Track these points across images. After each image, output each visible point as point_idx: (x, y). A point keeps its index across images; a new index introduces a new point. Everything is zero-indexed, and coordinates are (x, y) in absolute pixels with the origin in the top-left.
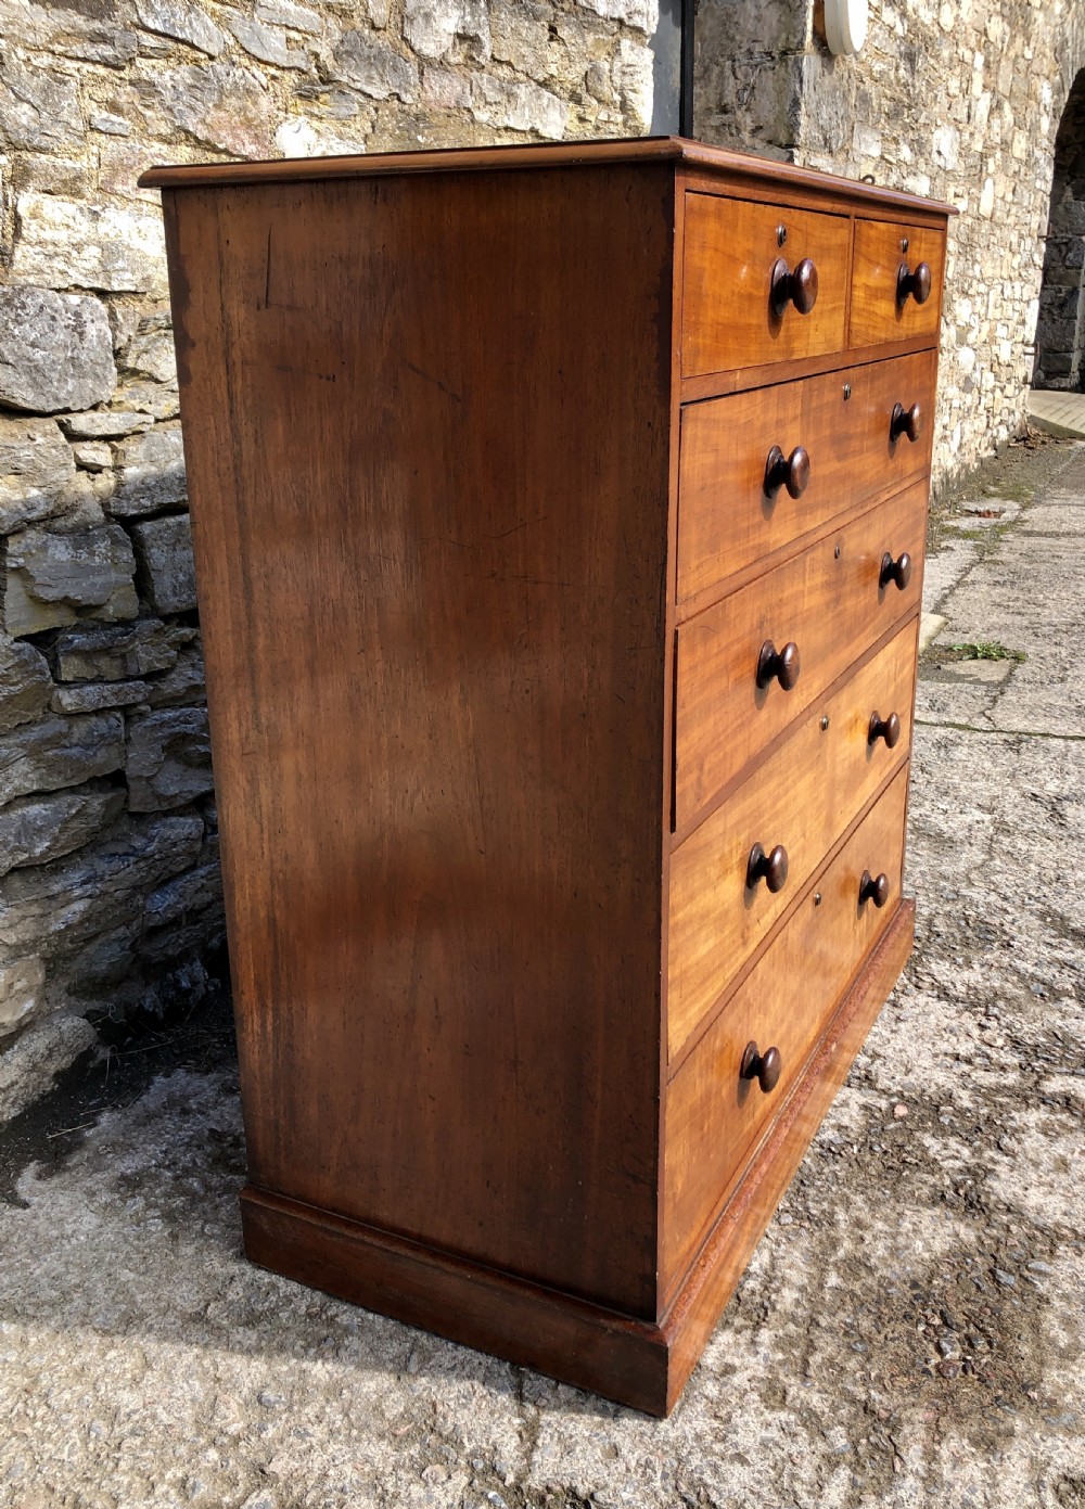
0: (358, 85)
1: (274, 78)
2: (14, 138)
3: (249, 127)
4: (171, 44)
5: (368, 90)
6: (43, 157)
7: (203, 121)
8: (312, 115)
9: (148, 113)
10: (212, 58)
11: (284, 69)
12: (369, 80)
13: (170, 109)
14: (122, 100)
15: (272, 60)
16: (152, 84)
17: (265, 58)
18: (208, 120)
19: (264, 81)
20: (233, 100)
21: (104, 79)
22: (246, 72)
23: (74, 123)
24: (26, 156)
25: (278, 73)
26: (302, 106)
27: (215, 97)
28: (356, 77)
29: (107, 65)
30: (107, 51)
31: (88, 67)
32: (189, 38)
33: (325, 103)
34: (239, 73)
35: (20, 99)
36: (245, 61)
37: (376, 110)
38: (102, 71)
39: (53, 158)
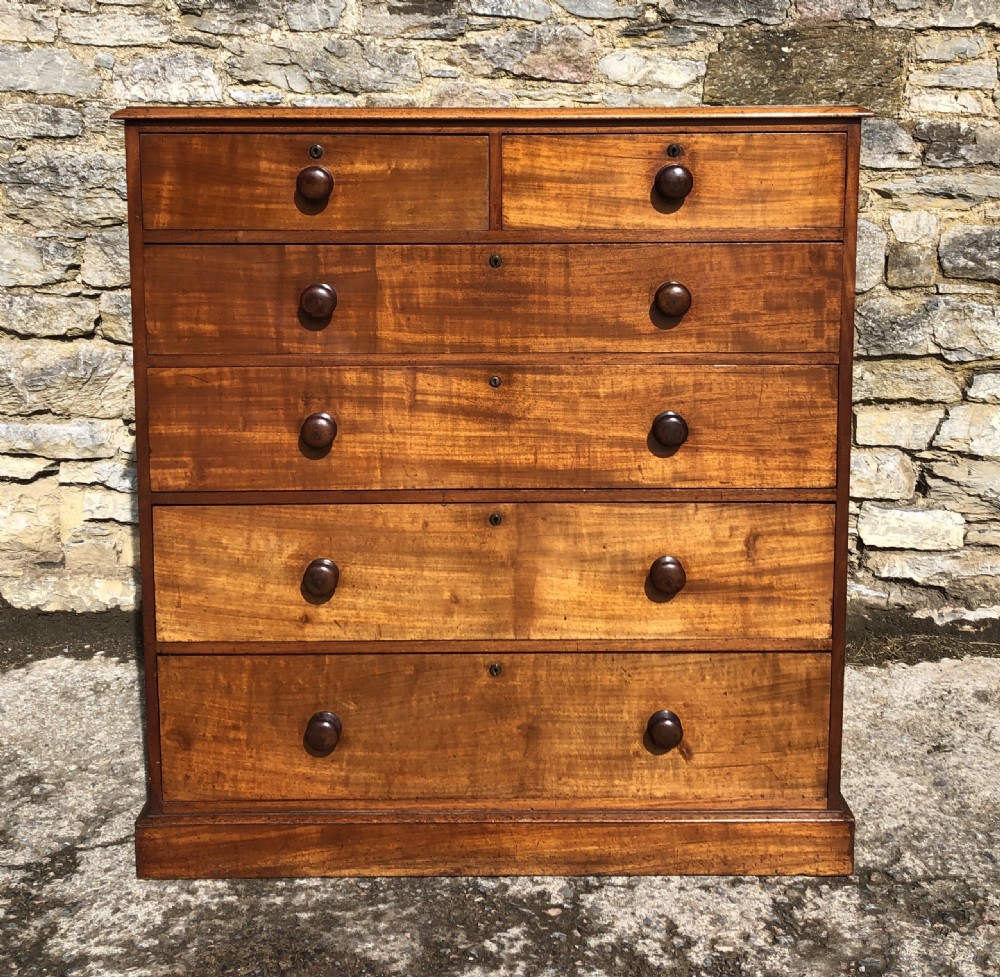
0: (701, 20)
1: (600, 27)
2: (364, 86)
3: (569, 61)
4: (498, 20)
5: (714, 21)
6: (384, 95)
7: (520, 62)
8: (641, 47)
9: (474, 63)
10: (538, 23)
11: (611, 20)
12: (717, 13)
13: (491, 58)
14: (456, 58)
15: (596, 15)
16: (477, 46)
17: (591, 15)
18: (525, 61)
19: (589, 30)
20: (552, 47)
21: (440, 48)
22: (571, 28)
23: (410, 74)
24: (372, 95)
25: (605, 24)
26: (627, 42)
27: (533, 48)
28: (697, 14)
29: (442, 39)
30: (441, 32)
31: (430, 42)
32: (514, 14)
33: (657, 36)
34: (559, 29)
35: (373, 66)
36: (572, 20)
37: (724, 34)
38: (439, 43)
39: (392, 95)
